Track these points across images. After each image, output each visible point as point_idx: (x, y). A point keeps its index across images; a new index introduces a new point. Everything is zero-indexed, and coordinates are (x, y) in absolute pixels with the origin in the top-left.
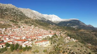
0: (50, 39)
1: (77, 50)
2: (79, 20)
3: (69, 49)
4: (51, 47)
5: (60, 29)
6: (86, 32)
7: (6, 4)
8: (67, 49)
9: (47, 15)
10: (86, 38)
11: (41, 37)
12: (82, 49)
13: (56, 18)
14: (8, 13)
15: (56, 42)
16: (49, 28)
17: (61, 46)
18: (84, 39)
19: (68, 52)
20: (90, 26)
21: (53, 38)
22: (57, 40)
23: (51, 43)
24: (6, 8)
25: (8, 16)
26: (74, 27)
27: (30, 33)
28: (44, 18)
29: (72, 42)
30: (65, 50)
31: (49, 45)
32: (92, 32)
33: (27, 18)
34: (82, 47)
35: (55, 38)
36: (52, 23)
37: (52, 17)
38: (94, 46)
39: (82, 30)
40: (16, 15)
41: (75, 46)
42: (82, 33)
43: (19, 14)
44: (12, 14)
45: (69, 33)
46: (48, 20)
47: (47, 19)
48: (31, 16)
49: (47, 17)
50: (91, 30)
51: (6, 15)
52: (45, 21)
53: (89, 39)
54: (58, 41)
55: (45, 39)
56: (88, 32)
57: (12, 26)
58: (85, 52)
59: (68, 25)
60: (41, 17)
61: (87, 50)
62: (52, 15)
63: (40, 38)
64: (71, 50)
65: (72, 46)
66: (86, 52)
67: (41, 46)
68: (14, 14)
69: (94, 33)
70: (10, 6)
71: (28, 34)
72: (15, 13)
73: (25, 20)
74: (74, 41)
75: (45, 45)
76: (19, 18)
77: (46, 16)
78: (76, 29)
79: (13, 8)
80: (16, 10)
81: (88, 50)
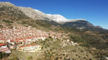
0: (42, 42)
1: (75, 56)
2: (86, 21)
3: (64, 55)
4: (41, 52)
5: (63, 30)
6: (92, 34)
7: (3, 2)
8: (62, 54)
9: (51, 14)
10: (92, 40)
11: (30, 40)
12: (81, 54)
13: (62, 18)
14: (5, 12)
15: (49, 47)
16: (50, 29)
17: (55, 51)
18: (89, 41)
19: (62, 59)
20: (99, 27)
21: (46, 41)
22: (51, 43)
23: (42, 48)
24: (3, 6)
25: (5, 15)
26: (80, 28)
27: (23, 35)
28: (47, 18)
29: (71, 45)
30: (60, 55)
31: (38, 50)
32: (99, 34)
33: (26, 18)
34: (83, 52)
35: (49, 41)
36: (56, 24)
37: (57, 17)
38: (99, 50)
39: (88, 31)
40: (14, 14)
41: (73, 51)
42: (87, 35)
43: (18, 13)
44: (10, 14)
45: (73, 34)
46: (52, 21)
47: (51, 19)
48: (32, 16)
49: (52, 17)
50: (98, 32)
51: (2, 14)
52: (48, 21)
53: (95, 41)
54: (52, 45)
55: (35, 42)
56: (94, 34)
57: (4, 27)
58: (85, 58)
59: (73, 25)
60: (44, 17)
61: (87, 56)
62: (57, 15)
63: (28, 42)
64: (67, 56)
65: (70, 50)
66: (87, 58)
67: (27, 52)
68: (12, 14)
69: (101, 35)
70: (8, 4)
71: (19, 36)
72: (13, 12)
73: (24, 20)
74: (74, 45)
75: (34, 49)
76: (17, 18)
77: (50, 16)
78: (81, 30)
79: (11, 6)
80: (15, 9)
81: (89, 55)
